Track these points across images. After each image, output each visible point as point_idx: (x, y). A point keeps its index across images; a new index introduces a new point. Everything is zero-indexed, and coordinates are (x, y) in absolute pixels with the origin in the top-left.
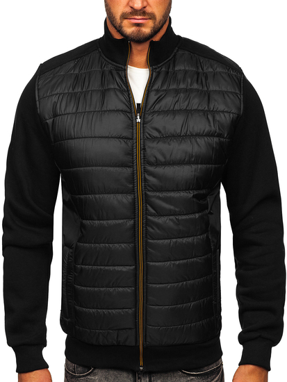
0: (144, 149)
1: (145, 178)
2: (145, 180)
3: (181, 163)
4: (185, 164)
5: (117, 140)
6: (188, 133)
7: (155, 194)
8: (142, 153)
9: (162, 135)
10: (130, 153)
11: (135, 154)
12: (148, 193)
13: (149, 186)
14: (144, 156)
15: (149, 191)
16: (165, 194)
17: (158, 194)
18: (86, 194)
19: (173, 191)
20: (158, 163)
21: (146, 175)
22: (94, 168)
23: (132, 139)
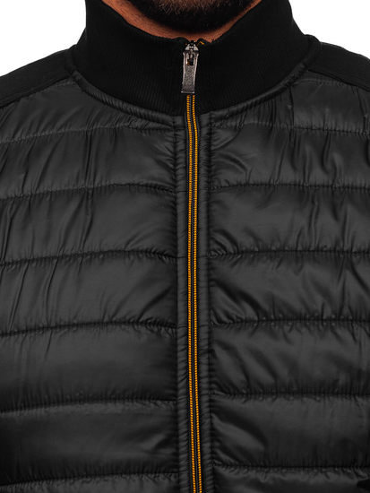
0: (211, 351)
1: (212, 428)
2: (214, 434)
3: (324, 390)
4: (336, 394)
5: (130, 329)
6: (346, 311)
7: (242, 474)
8: (204, 360)
9: (266, 314)
10: (170, 362)
11: (181, 366)
12: (222, 470)
13: (225, 450)
14: (210, 370)
15: (225, 464)
16: (278, 476)
17: (253, 474)
18: (23, 481)
19: (303, 466)
20: (252, 390)
21: (216, 421)
22: (53, 410)
23: (174, 325)
